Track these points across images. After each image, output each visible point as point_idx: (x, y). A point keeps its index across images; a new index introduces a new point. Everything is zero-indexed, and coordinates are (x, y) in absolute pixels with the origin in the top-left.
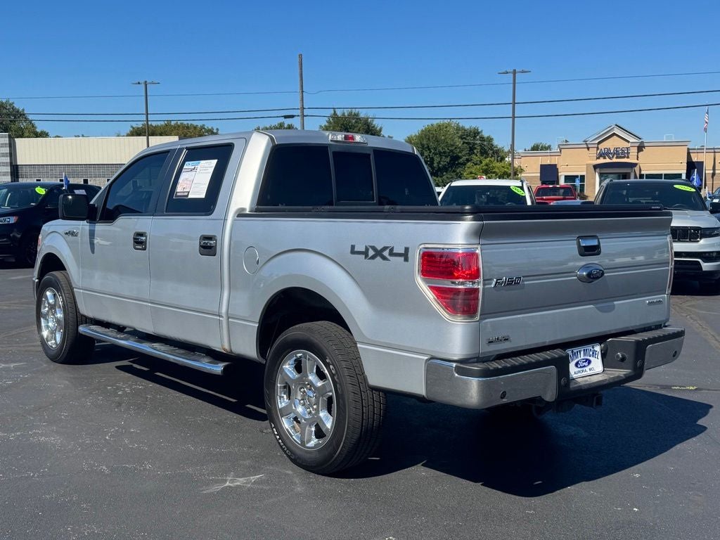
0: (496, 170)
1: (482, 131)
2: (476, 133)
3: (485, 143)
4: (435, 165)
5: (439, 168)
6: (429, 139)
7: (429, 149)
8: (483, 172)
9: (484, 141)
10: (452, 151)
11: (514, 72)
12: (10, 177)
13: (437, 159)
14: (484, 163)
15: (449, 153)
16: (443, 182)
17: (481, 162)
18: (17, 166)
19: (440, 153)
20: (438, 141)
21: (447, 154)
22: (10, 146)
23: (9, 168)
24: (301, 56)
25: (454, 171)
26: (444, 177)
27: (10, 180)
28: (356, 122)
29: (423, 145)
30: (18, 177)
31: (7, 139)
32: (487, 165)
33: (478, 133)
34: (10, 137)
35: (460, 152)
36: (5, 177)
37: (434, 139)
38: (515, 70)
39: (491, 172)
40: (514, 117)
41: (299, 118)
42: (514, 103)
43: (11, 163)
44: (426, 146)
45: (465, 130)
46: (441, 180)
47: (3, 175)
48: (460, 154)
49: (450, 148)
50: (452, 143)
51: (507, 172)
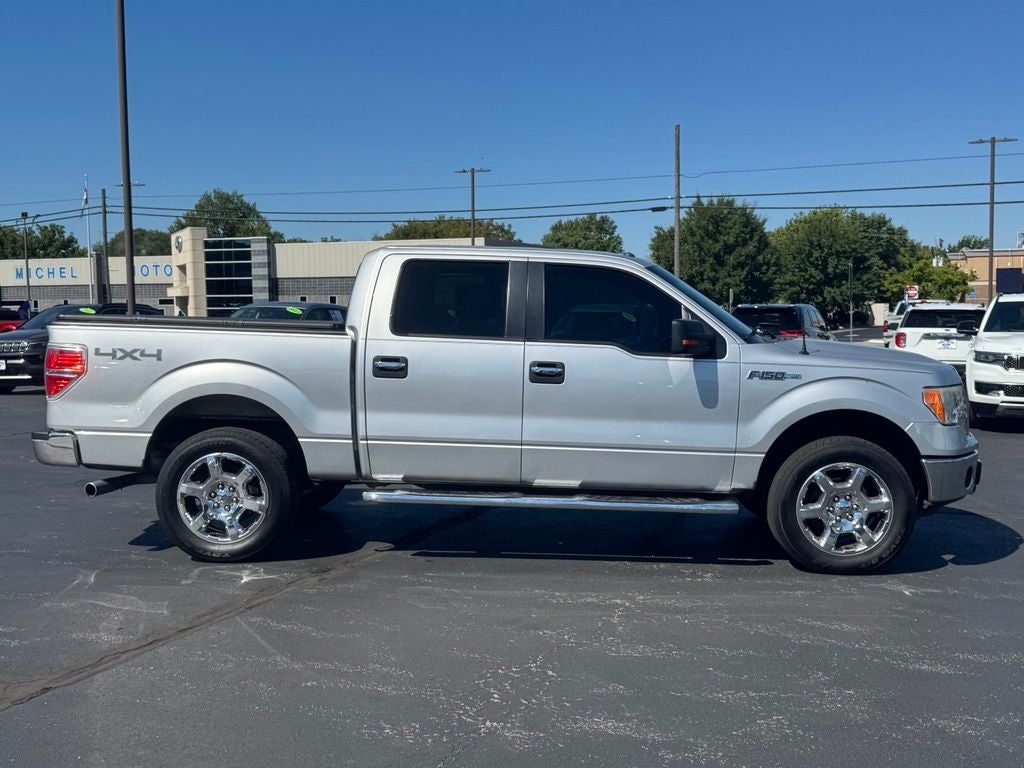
0: (935, 277)
1: (890, 221)
2: (881, 223)
3: (896, 237)
4: (830, 270)
5: (836, 273)
6: (820, 233)
7: (821, 248)
8: (914, 280)
9: (894, 234)
10: (854, 250)
11: (993, 141)
12: (267, 294)
13: (832, 262)
14: (916, 266)
15: (851, 253)
16: (841, 294)
17: (911, 266)
18: (277, 279)
19: (838, 253)
20: (833, 236)
21: (848, 255)
22: (269, 254)
23: (267, 282)
24: (678, 128)
25: (858, 279)
26: (844, 288)
27: (268, 298)
28: (729, 213)
29: (811, 243)
30: (277, 295)
31: (265, 244)
32: (920, 270)
33: (885, 223)
34: (268, 241)
35: (867, 250)
36: (262, 294)
37: (828, 233)
38: (994, 139)
39: (926, 281)
40: (992, 203)
41: (673, 211)
42: (993, 184)
43: (269, 275)
44: (816, 243)
45: (865, 219)
46: (838, 293)
47: (260, 292)
48: (867, 255)
49: (853, 246)
50: (856, 239)
51: (951, 280)
